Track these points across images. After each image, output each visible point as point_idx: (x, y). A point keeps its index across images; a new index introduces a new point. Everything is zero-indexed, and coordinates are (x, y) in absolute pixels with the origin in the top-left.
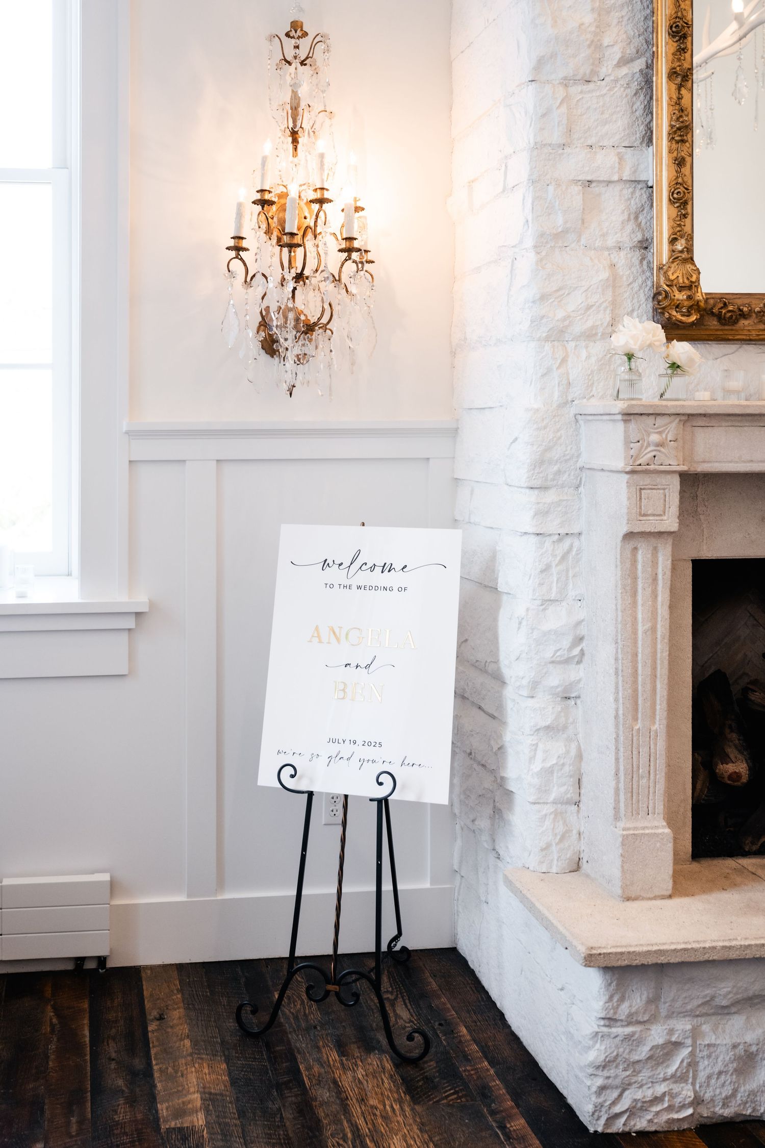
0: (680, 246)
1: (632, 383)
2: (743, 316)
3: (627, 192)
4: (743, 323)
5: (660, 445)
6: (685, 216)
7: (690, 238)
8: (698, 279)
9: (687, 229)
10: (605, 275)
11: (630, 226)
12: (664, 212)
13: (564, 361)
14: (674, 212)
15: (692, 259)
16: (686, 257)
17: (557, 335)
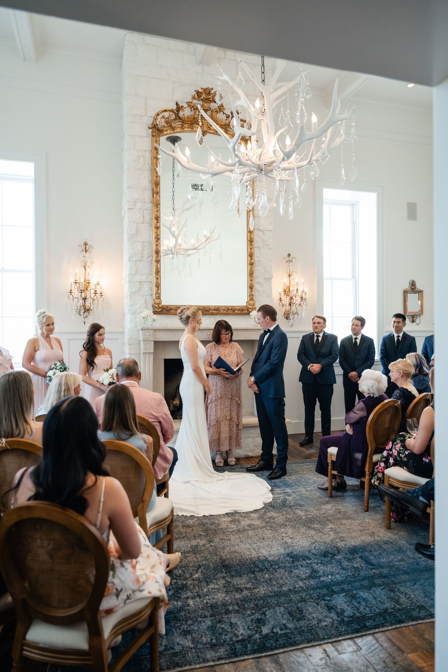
0: (157, 295)
1: (145, 323)
2: (171, 309)
3: (149, 284)
4: (171, 311)
5: (149, 335)
6: (158, 289)
7: (160, 294)
8: (161, 303)
9: (159, 292)
10: (144, 301)
11: (150, 291)
12: (154, 289)
13: (135, 318)
14: (156, 289)
15: (160, 298)
16: (159, 298)
17: (134, 313)
